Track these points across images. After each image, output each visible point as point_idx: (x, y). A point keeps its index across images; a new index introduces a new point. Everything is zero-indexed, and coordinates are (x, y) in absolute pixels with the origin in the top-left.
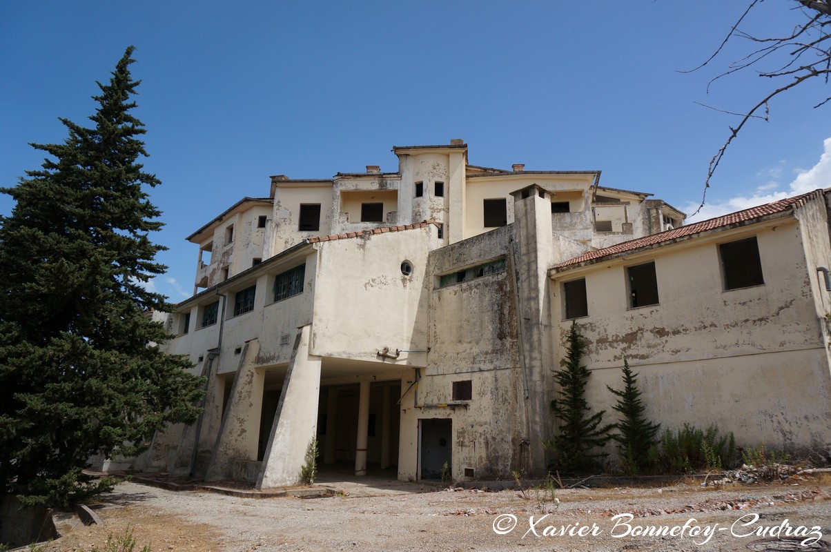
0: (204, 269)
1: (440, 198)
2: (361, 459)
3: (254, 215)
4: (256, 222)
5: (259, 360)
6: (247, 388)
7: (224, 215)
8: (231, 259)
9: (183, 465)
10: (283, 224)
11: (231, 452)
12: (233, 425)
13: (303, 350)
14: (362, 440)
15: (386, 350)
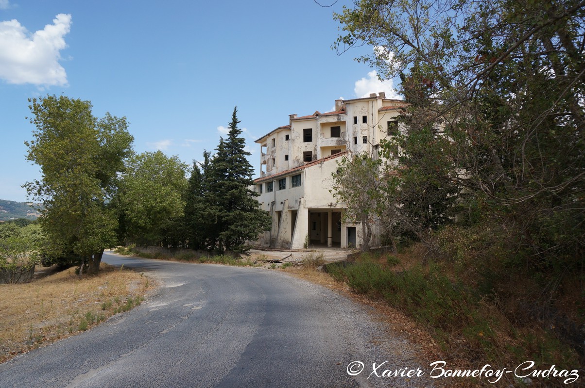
0: (264, 157)
1: (365, 124)
2: (329, 241)
3: (283, 135)
4: (285, 138)
5: (289, 207)
6: (286, 217)
7: (270, 133)
8: (276, 155)
9: (267, 243)
10: (296, 140)
11: (282, 239)
12: (282, 230)
13: (302, 206)
14: (330, 234)
15: (332, 204)
